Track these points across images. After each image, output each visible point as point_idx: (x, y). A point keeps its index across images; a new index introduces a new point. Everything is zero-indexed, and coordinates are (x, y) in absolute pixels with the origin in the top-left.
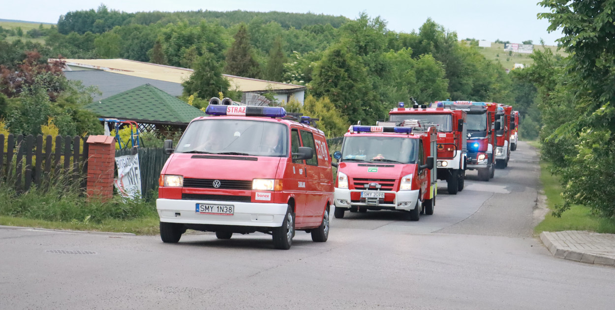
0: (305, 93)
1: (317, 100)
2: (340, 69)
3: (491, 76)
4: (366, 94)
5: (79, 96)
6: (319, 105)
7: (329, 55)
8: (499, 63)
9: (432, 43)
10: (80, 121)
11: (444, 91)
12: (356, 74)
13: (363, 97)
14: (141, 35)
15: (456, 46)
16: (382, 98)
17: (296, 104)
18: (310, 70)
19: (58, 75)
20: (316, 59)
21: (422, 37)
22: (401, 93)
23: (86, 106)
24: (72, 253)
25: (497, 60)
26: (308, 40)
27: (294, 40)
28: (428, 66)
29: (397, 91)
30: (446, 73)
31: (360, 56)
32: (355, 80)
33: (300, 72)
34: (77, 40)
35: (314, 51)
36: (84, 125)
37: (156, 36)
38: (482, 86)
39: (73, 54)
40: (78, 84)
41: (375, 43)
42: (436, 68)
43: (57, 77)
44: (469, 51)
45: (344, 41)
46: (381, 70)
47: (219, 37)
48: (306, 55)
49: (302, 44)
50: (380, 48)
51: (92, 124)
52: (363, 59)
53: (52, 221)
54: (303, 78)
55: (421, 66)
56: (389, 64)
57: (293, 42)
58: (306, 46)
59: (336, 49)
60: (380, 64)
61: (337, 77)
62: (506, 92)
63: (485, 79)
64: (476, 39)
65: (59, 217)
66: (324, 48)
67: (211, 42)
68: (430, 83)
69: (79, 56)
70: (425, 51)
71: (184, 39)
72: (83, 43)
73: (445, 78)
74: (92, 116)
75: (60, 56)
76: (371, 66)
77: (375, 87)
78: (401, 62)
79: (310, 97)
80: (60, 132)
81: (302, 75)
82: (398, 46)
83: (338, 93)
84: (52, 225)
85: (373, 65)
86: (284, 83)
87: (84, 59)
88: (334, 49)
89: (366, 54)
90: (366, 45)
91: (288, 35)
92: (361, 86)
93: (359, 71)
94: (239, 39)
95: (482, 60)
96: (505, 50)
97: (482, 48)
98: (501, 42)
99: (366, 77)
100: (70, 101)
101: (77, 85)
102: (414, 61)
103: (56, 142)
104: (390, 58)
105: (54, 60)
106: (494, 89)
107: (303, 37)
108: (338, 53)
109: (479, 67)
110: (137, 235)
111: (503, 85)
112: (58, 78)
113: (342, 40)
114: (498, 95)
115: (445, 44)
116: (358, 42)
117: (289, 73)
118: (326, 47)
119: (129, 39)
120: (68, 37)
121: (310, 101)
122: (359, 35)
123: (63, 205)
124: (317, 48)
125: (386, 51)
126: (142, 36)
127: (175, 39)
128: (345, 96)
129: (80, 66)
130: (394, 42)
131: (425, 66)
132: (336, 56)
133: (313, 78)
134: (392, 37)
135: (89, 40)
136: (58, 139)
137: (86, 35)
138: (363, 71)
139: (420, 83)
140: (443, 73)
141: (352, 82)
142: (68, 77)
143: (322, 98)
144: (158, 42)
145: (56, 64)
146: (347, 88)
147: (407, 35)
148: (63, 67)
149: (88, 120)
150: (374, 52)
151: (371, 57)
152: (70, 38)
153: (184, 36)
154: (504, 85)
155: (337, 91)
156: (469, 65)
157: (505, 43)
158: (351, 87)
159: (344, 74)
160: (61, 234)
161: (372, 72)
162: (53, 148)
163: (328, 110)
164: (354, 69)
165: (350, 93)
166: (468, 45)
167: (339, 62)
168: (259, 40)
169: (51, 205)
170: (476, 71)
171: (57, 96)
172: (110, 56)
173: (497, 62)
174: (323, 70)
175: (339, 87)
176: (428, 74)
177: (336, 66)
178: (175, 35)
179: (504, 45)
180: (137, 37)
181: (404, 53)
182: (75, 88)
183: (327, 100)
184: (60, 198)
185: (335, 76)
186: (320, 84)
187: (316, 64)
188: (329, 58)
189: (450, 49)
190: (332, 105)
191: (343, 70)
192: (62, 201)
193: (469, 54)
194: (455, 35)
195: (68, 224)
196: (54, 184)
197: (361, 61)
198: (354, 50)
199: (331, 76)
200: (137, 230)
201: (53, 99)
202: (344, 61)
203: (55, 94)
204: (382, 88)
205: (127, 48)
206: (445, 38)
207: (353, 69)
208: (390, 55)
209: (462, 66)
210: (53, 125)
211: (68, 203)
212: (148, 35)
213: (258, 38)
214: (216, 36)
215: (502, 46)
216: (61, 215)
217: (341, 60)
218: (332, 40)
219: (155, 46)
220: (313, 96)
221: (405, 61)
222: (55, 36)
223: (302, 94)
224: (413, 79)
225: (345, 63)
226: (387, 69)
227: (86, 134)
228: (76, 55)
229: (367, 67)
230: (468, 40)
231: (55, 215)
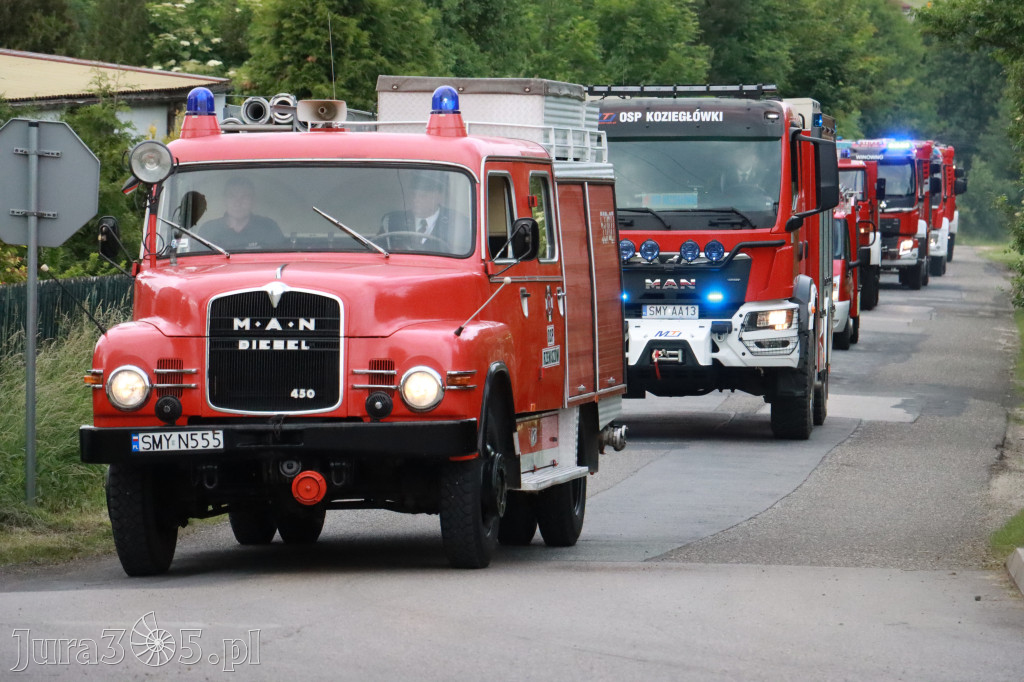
2: (344, 19)
3: (851, 31)
12: (397, 34)
33: (207, 31)
38: (821, 65)
42: (671, 9)
46: (481, 21)
54: (217, 52)
61: (334, 46)
62: (906, 82)
63: (830, 41)
73: (697, 43)
81: (216, 39)
86: (157, 68)
106: (864, 73)
117: (171, 37)
133: (253, 51)
138: (422, 25)
139: (615, 60)
140: (692, 25)
161: (451, 26)
174: (286, 24)
175: (341, 80)
176: (641, 31)
177: (330, 7)
185: (329, 44)
186: (277, 70)
191: (354, 22)
199: (314, 44)
207: (387, 20)
224: (593, 49)
226: (503, 17)
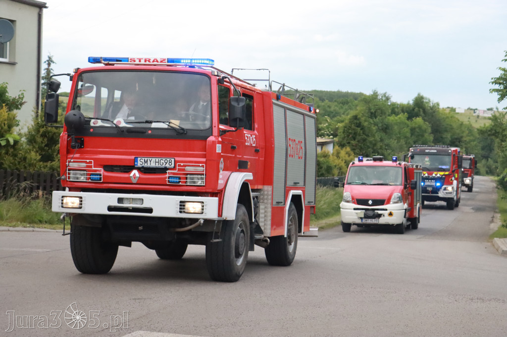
0: (334, 144)
1: (342, 149)
2: (357, 128)
3: (463, 132)
4: (375, 145)
6: (343, 153)
7: (350, 119)
8: (470, 123)
9: (421, 110)
11: (430, 142)
12: (368, 131)
13: (374, 147)
15: (438, 111)
16: (387, 147)
17: (327, 152)
18: (337, 129)
20: (342, 122)
21: (415, 106)
22: (399, 144)
25: (469, 121)
26: (337, 109)
27: (328, 109)
28: (419, 126)
29: (397, 143)
30: (432, 131)
31: (371, 119)
32: (368, 136)
33: (330, 130)
35: (340, 116)
41: (382, 110)
42: (424, 127)
44: (448, 115)
45: (360, 110)
46: (386, 129)
48: (335, 119)
49: (333, 112)
50: (385, 113)
52: (373, 121)
54: (332, 135)
55: (414, 125)
56: (391, 124)
58: (335, 113)
59: (355, 115)
60: (385, 124)
61: (355, 133)
62: (475, 143)
63: (459, 134)
64: (454, 107)
66: (347, 115)
68: (420, 137)
70: (417, 115)
73: (430, 134)
77: (382, 140)
78: (400, 123)
79: (337, 147)
81: (332, 132)
82: (398, 112)
83: (356, 145)
85: (380, 125)
88: (353, 115)
89: (376, 117)
90: (375, 112)
91: (324, 106)
92: (371, 139)
93: (370, 129)
95: (457, 121)
96: (474, 114)
97: (458, 113)
98: (472, 109)
99: (375, 133)
102: (409, 122)
104: (392, 120)
107: (334, 107)
108: (355, 117)
109: (455, 126)
111: (472, 138)
113: (358, 108)
114: (469, 145)
115: (430, 110)
116: (370, 109)
117: (323, 132)
118: (349, 114)
121: (337, 150)
122: (370, 105)
124: (343, 114)
125: (389, 115)
128: (361, 146)
130: (395, 109)
131: (417, 126)
132: (354, 119)
133: (339, 134)
134: (394, 107)
138: (373, 129)
139: (413, 137)
140: (430, 130)
141: (366, 137)
143: (345, 148)
146: (362, 141)
147: (405, 105)
150: (381, 116)
151: (379, 119)
154: (474, 138)
155: (355, 143)
156: (448, 125)
157: (474, 110)
158: (364, 140)
159: (360, 131)
161: (379, 130)
163: (349, 156)
165: (364, 145)
166: (448, 111)
167: (357, 123)
170: (452, 129)
173: (468, 123)
174: (346, 129)
175: (356, 140)
176: (419, 131)
179: (473, 111)
181: (402, 117)
183: (348, 149)
186: (343, 139)
187: (340, 125)
189: (434, 114)
190: (352, 153)
191: (359, 129)
193: (448, 117)
194: (438, 104)
197: (372, 122)
198: (367, 115)
199: (351, 133)
202: (360, 123)
204: (387, 141)
206: (430, 107)
207: (366, 129)
208: (392, 118)
209: (443, 125)
215: (472, 111)
217: (358, 122)
218: (353, 109)
220: (339, 146)
221: (403, 122)
223: (331, 146)
224: (408, 135)
226: (390, 128)
229: (376, 127)
230: (448, 108)
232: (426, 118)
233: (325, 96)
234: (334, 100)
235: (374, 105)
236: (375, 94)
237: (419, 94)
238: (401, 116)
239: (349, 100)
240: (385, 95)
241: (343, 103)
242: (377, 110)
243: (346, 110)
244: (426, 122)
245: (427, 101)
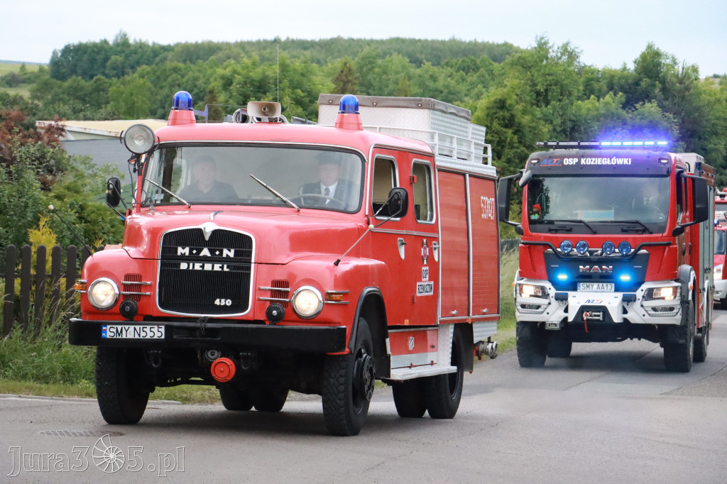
5: (88, 181)
7: (488, 108)
9: (657, 84)
10: (90, 222)
12: (531, 137)
14: (184, 80)
15: (697, 87)
19: (54, 147)
21: (640, 74)
23: (98, 197)
24: (81, 435)
26: (452, 82)
27: (431, 84)
28: (651, 122)
30: (680, 133)
31: (538, 109)
34: (82, 89)
36: (96, 228)
37: (207, 82)
39: (75, 113)
40: (86, 161)
41: (562, 86)
42: (664, 125)
43: (51, 150)
44: (718, 96)
45: (511, 85)
47: (310, 81)
49: (442, 89)
50: (570, 94)
51: (109, 226)
52: (542, 112)
53: (47, 383)
55: (638, 121)
56: (585, 119)
57: (428, 86)
58: (449, 93)
59: (499, 97)
60: (570, 120)
65: (58, 377)
66: (478, 97)
67: (296, 88)
69: (84, 116)
70: (646, 97)
71: (253, 85)
72: (90, 94)
73: (678, 141)
74: (109, 213)
75: (57, 116)
76: (555, 123)
78: (605, 116)
80: (59, 240)
82: (600, 91)
83: (502, 169)
84: (48, 389)
85: (558, 121)
87: (93, 120)
88: (495, 97)
89: (547, 104)
90: (546, 91)
91: (420, 76)
93: (536, 132)
94: (342, 84)
100: (74, 189)
101: (85, 164)
102: (626, 115)
103: (53, 255)
104: (589, 110)
105: (47, 123)
107: (444, 78)
108: (501, 104)
110: (184, 404)
112: (53, 153)
113: (508, 82)
115: (678, 85)
116: (535, 85)
118: (482, 94)
119: (166, 86)
120: (66, 84)
122: (536, 74)
123: (64, 357)
124: (466, 95)
125: (579, 98)
126: (187, 82)
127: (238, 86)
129: (87, 131)
130: (594, 84)
132: (498, 108)
134: (590, 75)
135: (98, 89)
136: (56, 251)
137: (96, 82)
138: (543, 133)
141: (526, 151)
142: (70, 151)
144: (211, 92)
145: (49, 129)
146: (517, 161)
147: (615, 71)
148: (62, 135)
149: (103, 219)
150: (560, 100)
151: (554, 108)
152: (71, 87)
153: (253, 80)
155: (500, 166)
156: (718, 118)
159: (513, 138)
160: (63, 404)
161: (557, 132)
162: (49, 266)
164: (528, 129)
166: (717, 86)
167: (504, 118)
168: (375, 84)
169: (46, 357)
171: (52, 182)
172: (135, 116)
175: (504, 159)
177: (499, 124)
178: (238, 78)
180: (178, 82)
181: (611, 102)
182: (81, 167)
184: (60, 347)
185: (498, 142)
188: (487, 112)
189: (687, 93)
191: (510, 131)
192: (63, 350)
193: (718, 101)
194: (696, 71)
195: (74, 388)
196: (50, 323)
197: (540, 115)
198: (528, 98)
200: (185, 395)
201: (46, 187)
202: (513, 116)
203: (50, 178)
205: (161, 101)
206: (678, 76)
207: (526, 130)
208: (589, 105)
209: (708, 120)
210: (48, 229)
211: (73, 354)
212: (196, 79)
213: (372, 80)
214: (305, 80)
216: (63, 374)
217: (507, 114)
218: (492, 83)
219: (206, 98)
221: (613, 114)
222: (46, 84)
225: (514, 120)
226: (582, 128)
227: (101, 242)
228: (81, 115)
230: (716, 76)
231: (53, 373)
232: (666, 103)
233: (421, 53)
234: (443, 63)
235: (545, 75)
236: (542, 46)
237: (650, 47)
238: (608, 98)
239: (478, 61)
240: (564, 49)
241: (466, 69)
242: (550, 85)
243: (473, 85)
244: (667, 114)
245: (668, 61)
